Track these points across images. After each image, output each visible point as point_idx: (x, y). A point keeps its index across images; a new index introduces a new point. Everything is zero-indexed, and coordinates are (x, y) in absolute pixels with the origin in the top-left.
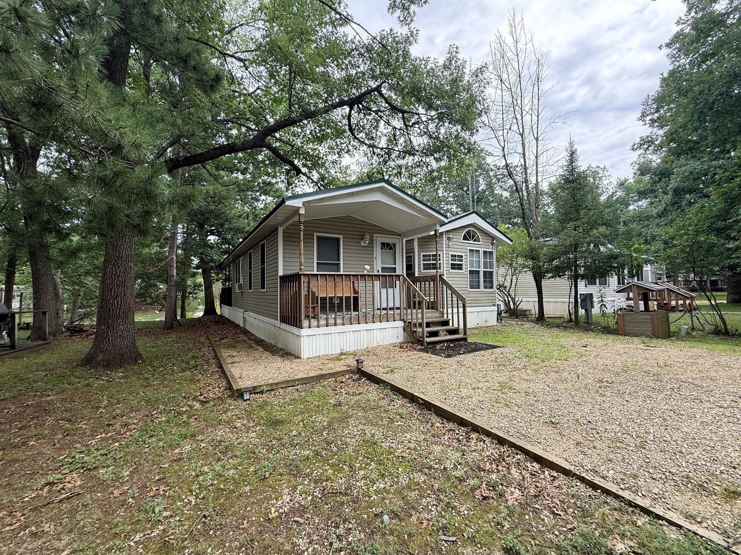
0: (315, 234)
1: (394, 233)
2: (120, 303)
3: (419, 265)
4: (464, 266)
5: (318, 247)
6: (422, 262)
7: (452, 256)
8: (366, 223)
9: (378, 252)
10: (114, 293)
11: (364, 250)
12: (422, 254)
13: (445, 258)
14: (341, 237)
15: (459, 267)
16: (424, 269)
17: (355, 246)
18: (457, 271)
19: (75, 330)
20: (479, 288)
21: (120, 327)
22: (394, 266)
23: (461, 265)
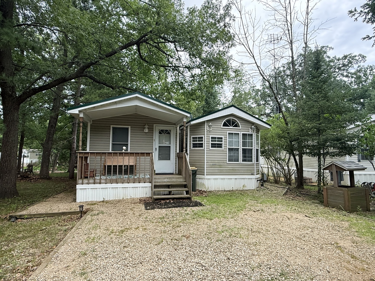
0: (112, 126)
1: (168, 123)
2: (7, 165)
3: (190, 144)
4: (223, 145)
5: (113, 133)
6: (192, 142)
7: (212, 138)
8: (148, 118)
9: (156, 136)
10: (4, 160)
11: (147, 135)
12: (192, 137)
13: (206, 140)
14: (130, 127)
15: (220, 146)
16: (194, 147)
17: (140, 132)
18: (216, 149)
19: (24, 177)
20: (238, 161)
21: (6, 178)
22: (169, 145)
23: (221, 144)
